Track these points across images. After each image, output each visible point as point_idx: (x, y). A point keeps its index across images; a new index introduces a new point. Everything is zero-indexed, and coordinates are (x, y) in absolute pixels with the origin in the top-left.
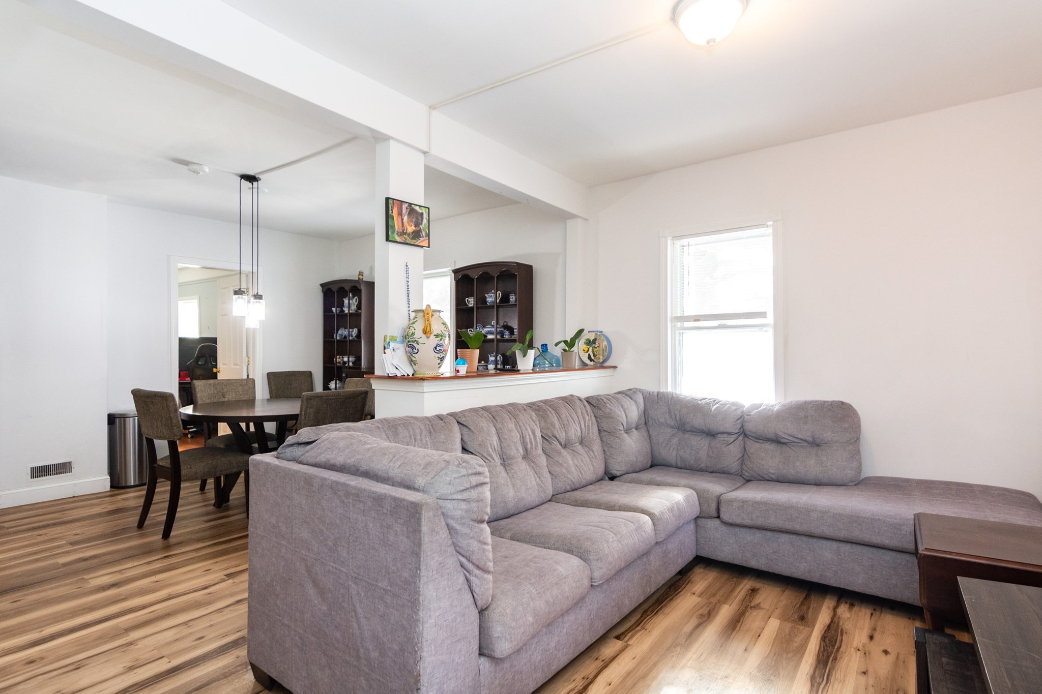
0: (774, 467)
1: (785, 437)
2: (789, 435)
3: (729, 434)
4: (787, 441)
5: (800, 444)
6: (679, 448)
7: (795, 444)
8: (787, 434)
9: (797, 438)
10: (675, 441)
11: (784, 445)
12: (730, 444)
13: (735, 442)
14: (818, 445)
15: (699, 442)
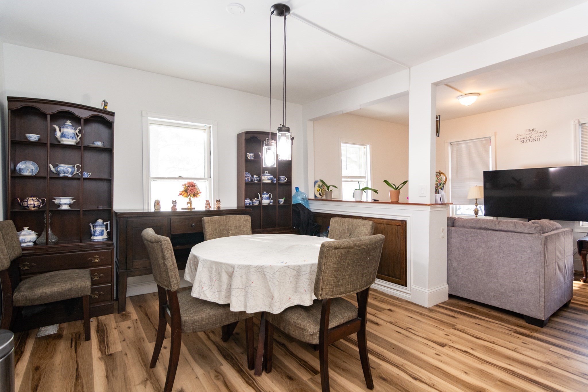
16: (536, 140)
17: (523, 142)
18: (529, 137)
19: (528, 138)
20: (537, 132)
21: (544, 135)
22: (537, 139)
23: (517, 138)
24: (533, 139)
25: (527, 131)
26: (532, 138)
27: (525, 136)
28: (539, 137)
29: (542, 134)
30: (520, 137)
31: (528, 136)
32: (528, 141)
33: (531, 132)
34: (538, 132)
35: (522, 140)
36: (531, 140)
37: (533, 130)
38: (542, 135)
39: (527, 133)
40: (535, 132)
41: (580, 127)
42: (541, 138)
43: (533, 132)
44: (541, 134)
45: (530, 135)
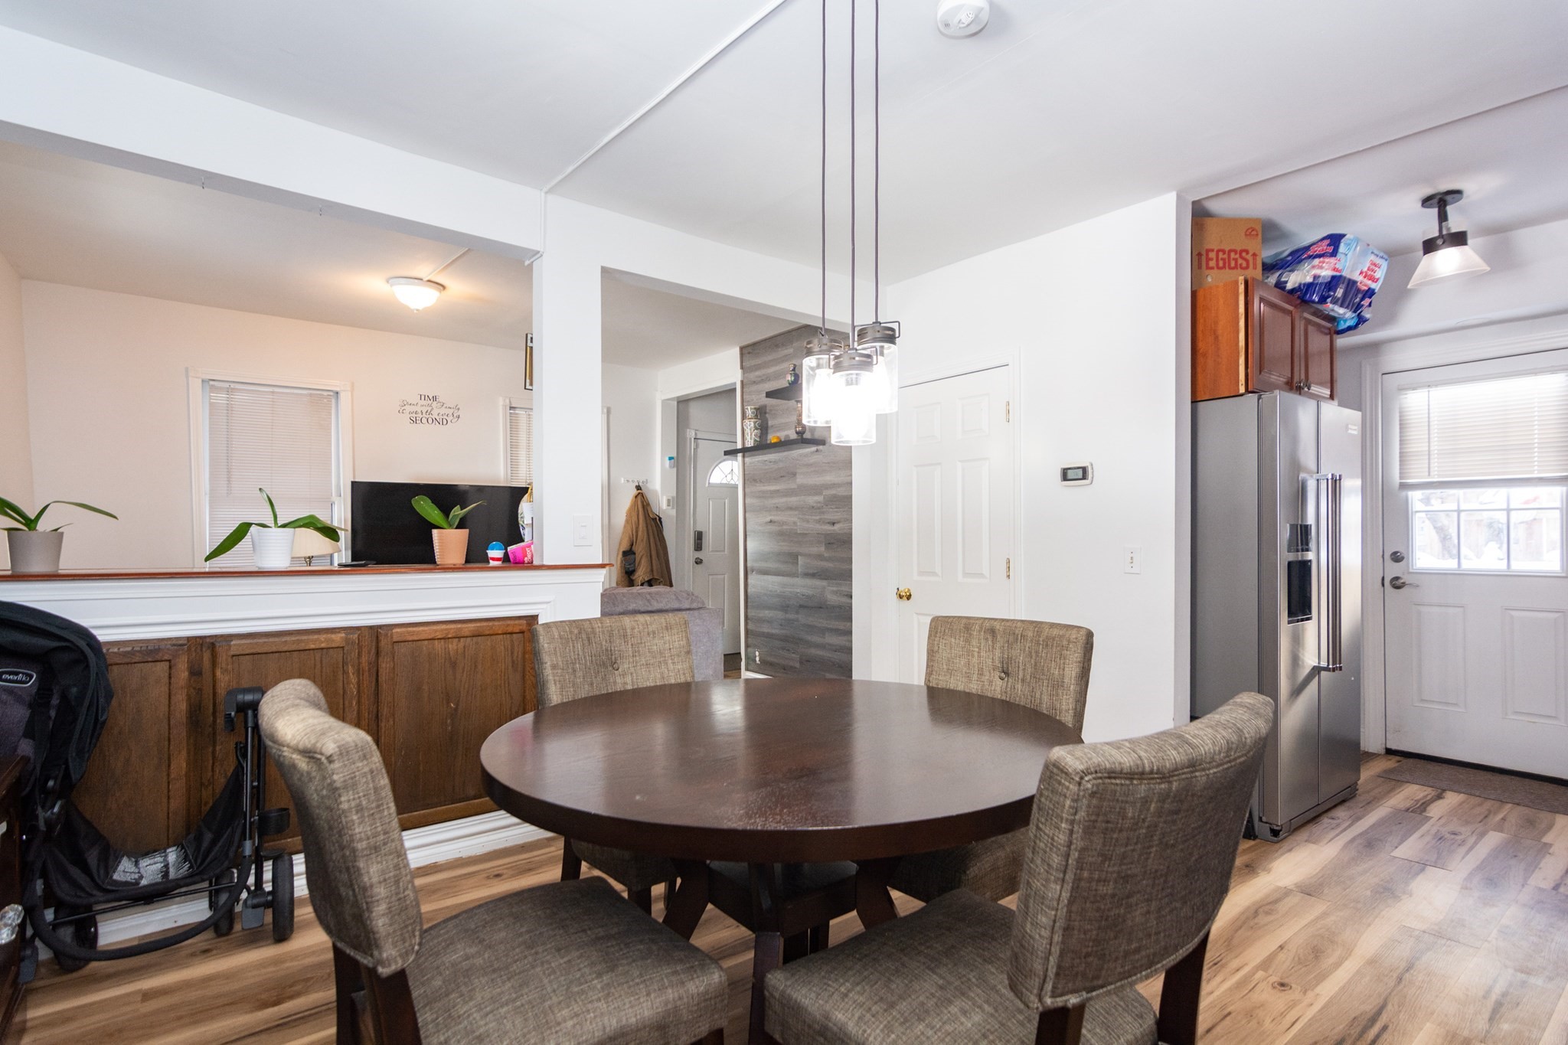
17: (414, 421)
19: (424, 415)
23: (403, 408)
25: (423, 397)
27: (418, 408)
28: (445, 417)
29: (452, 411)
30: (408, 408)
32: (424, 420)
33: (430, 402)
34: (445, 406)
36: (430, 421)
37: (435, 398)
39: (423, 402)
41: (509, 411)
43: (435, 402)
44: (450, 412)
45: (429, 409)
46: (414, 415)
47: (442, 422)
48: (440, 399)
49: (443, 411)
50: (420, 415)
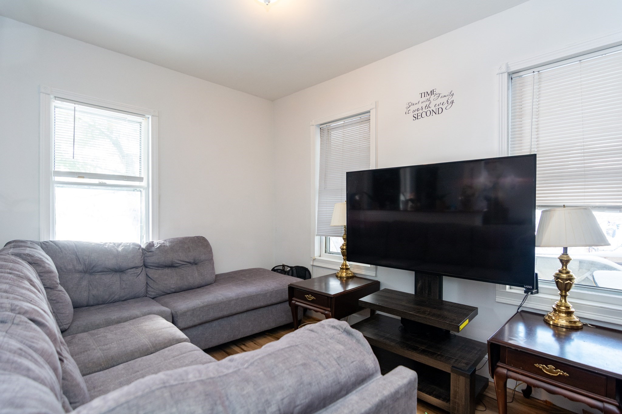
0: (174, 283)
1: (179, 263)
2: (181, 261)
3: (136, 268)
4: (179, 265)
5: (187, 265)
6: (91, 288)
7: (184, 266)
8: (180, 260)
9: (186, 262)
10: (84, 283)
11: (176, 268)
12: (139, 275)
13: (142, 273)
14: (196, 264)
15: (111, 279)
16: (437, 113)
18: (426, 108)
19: (424, 110)
20: (438, 95)
21: (449, 101)
22: (437, 109)
23: (408, 109)
24: (431, 111)
26: (431, 109)
28: (441, 106)
29: (446, 99)
30: (413, 108)
31: (424, 105)
32: (424, 115)
33: (428, 97)
34: (441, 95)
35: (415, 113)
36: (428, 113)
37: (432, 92)
38: (446, 102)
39: (424, 99)
40: (436, 96)
42: (444, 107)
43: (433, 95)
46: (416, 112)
47: (438, 111)
48: (437, 92)
49: (440, 100)
50: (421, 111)
